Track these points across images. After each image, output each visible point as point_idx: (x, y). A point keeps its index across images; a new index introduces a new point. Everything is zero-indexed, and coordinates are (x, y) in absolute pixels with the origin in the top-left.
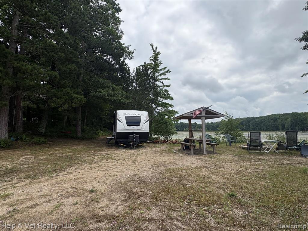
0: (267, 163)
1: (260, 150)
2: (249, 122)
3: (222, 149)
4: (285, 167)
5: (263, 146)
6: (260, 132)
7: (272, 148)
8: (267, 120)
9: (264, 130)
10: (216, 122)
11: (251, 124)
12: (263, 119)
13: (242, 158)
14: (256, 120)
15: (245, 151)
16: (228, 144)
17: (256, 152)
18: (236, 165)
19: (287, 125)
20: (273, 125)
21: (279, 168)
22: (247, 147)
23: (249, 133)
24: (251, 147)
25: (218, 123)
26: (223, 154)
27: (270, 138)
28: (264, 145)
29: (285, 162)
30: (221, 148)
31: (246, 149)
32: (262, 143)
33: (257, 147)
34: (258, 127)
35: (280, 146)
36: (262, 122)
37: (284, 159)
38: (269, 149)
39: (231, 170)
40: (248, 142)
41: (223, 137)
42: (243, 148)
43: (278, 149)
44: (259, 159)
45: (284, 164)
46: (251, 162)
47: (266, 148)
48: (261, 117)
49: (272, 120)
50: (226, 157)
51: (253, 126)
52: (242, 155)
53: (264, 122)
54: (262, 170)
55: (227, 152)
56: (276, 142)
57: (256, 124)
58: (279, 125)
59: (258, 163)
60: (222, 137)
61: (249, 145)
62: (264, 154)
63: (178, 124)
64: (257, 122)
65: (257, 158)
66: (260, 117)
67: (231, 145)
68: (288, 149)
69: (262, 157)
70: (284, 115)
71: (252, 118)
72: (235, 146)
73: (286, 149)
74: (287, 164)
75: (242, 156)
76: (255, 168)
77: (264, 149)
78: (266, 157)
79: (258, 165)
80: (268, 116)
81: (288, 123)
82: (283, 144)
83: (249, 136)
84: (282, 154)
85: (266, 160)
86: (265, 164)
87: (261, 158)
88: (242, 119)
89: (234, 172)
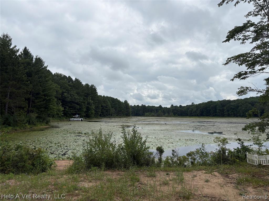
8: (245, 104)
9: (240, 116)
11: (225, 108)
12: (239, 103)
14: (232, 104)
34: (233, 112)
36: (238, 106)
51: (228, 111)
53: (241, 106)
57: (231, 108)
63: (139, 107)
66: (236, 100)
71: (228, 101)
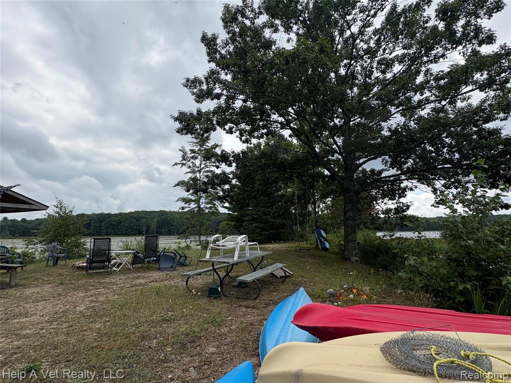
0: (112, 288)
1: (107, 267)
2: (101, 221)
3: (33, 274)
4: (136, 290)
5: (113, 262)
6: (110, 239)
7: (126, 263)
8: (129, 219)
9: (122, 235)
10: (35, 220)
11: (103, 224)
13: (72, 286)
14: (113, 219)
15: (81, 273)
16: (51, 263)
17: (100, 273)
18: (54, 304)
19: (153, 227)
20: (135, 227)
21: (128, 294)
22: (85, 264)
23: (93, 240)
24: (94, 264)
25: (39, 222)
26: (34, 284)
27: (127, 246)
28: (116, 259)
29: (139, 281)
30: (35, 271)
31: (83, 269)
32: (112, 256)
33: (103, 264)
35: (136, 260)
36: (121, 222)
37: (138, 278)
38: (120, 264)
39: (43, 316)
40: (88, 256)
41: (42, 249)
42: (79, 268)
43: (133, 263)
44: (102, 283)
45: (136, 285)
46: (87, 290)
47: (117, 263)
48: (121, 214)
49: (135, 219)
50: (38, 289)
51: (107, 228)
52: (73, 282)
53: (124, 221)
54: (102, 301)
55: (44, 280)
56: (131, 253)
57: (112, 224)
58: (143, 226)
59: (99, 290)
60: (39, 250)
61: (90, 262)
62: (111, 273)
64: (114, 221)
65: (99, 282)
66: (118, 214)
67: (56, 263)
68: (146, 262)
69: (107, 280)
70: (151, 212)
71: (107, 214)
72: (66, 265)
73: (144, 263)
74: (140, 285)
75: (73, 284)
76: (92, 301)
77: (114, 265)
78: (114, 279)
79: (98, 294)
80: (131, 213)
81: (154, 225)
82: (140, 255)
83: (92, 245)
84: (137, 270)
85: (113, 284)
86: (108, 291)
87: (105, 282)
88: (89, 216)
89: (47, 318)
